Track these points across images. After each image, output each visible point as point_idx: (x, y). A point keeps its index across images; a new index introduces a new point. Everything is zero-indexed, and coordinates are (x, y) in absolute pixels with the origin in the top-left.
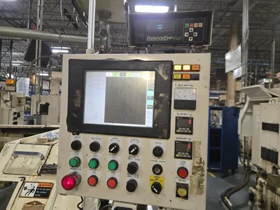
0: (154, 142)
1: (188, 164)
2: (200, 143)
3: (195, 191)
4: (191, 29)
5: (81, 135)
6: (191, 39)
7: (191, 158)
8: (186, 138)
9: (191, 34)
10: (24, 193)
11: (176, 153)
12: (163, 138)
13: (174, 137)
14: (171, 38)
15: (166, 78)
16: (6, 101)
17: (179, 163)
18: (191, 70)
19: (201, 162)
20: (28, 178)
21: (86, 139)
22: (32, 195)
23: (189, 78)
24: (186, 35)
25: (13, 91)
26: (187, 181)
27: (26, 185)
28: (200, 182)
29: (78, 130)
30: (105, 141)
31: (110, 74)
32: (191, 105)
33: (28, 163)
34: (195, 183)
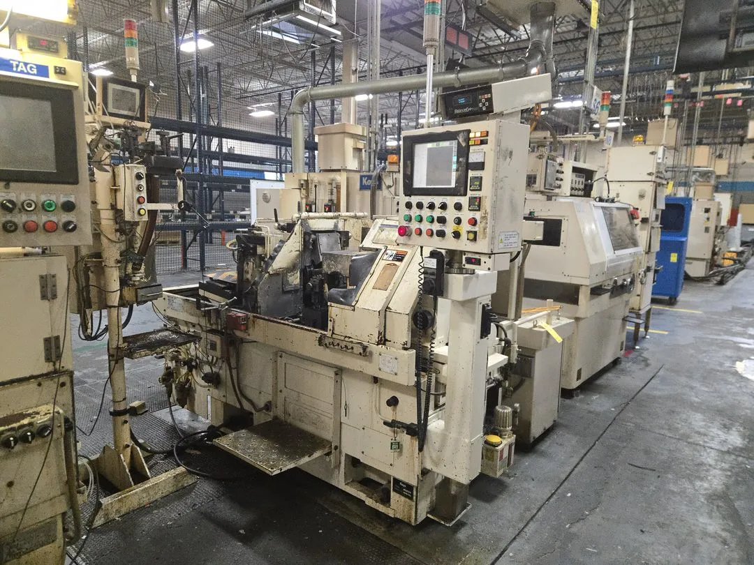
0: (456, 199)
1: (478, 215)
2: (486, 197)
3: (481, 236)
4: (483, 100)
5: (412, 197)
6: (484, 109)
7: (479, 210)
8: (477, 194)
9: (484, 105)
10: (385, 257)
11: (469, 206)
12: (461, 195)
13: (470, 193)
14: (470, 109)
15: (464, 145)
16: (389, 187)
17: (471, 215)
18: (481, 137)
19: (486, 213)
20: (389, 247)
21: (415, 200)
22: (391, 259)
23: (479, 143)
24: (480, 105)
25: (395, 172)
26: (476, 229)
27: (388, 252)
28: (485, 229)
29: (409, 193)
30: (426, 200)
31: (430, 145)
32: (480, 166)
33: (391, 236)
34: (482, 230)
